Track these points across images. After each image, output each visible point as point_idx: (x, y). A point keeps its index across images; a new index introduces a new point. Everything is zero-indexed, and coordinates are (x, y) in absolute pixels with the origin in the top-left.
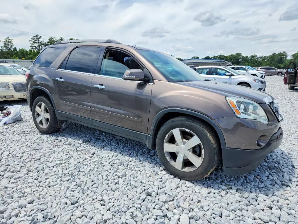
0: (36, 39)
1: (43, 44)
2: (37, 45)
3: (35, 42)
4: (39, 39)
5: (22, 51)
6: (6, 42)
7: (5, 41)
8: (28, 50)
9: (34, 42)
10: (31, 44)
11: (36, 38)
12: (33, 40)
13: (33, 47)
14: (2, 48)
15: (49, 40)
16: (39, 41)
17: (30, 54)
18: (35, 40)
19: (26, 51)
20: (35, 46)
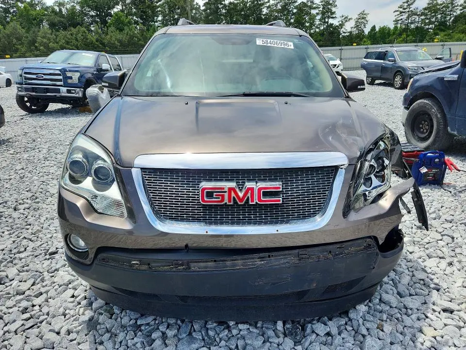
0: (405, 7)
1: (416, 14)
2: (405, 16)
3: (403, 12)
4: (411, 6)
5: (383, 30)
6: (359, 19)
7: (358, 17)
8: (392, 27)
9: (401, 12)
10: (397, 16)
11: (406, 4)
12: (401, 10)
13: (398, 21)
14: (352, 29)
15: (429, 4)
16: (411, 9)
17: (394, 33)
18: (404, 9)
19: (389, 29)
20: (402, 19)
